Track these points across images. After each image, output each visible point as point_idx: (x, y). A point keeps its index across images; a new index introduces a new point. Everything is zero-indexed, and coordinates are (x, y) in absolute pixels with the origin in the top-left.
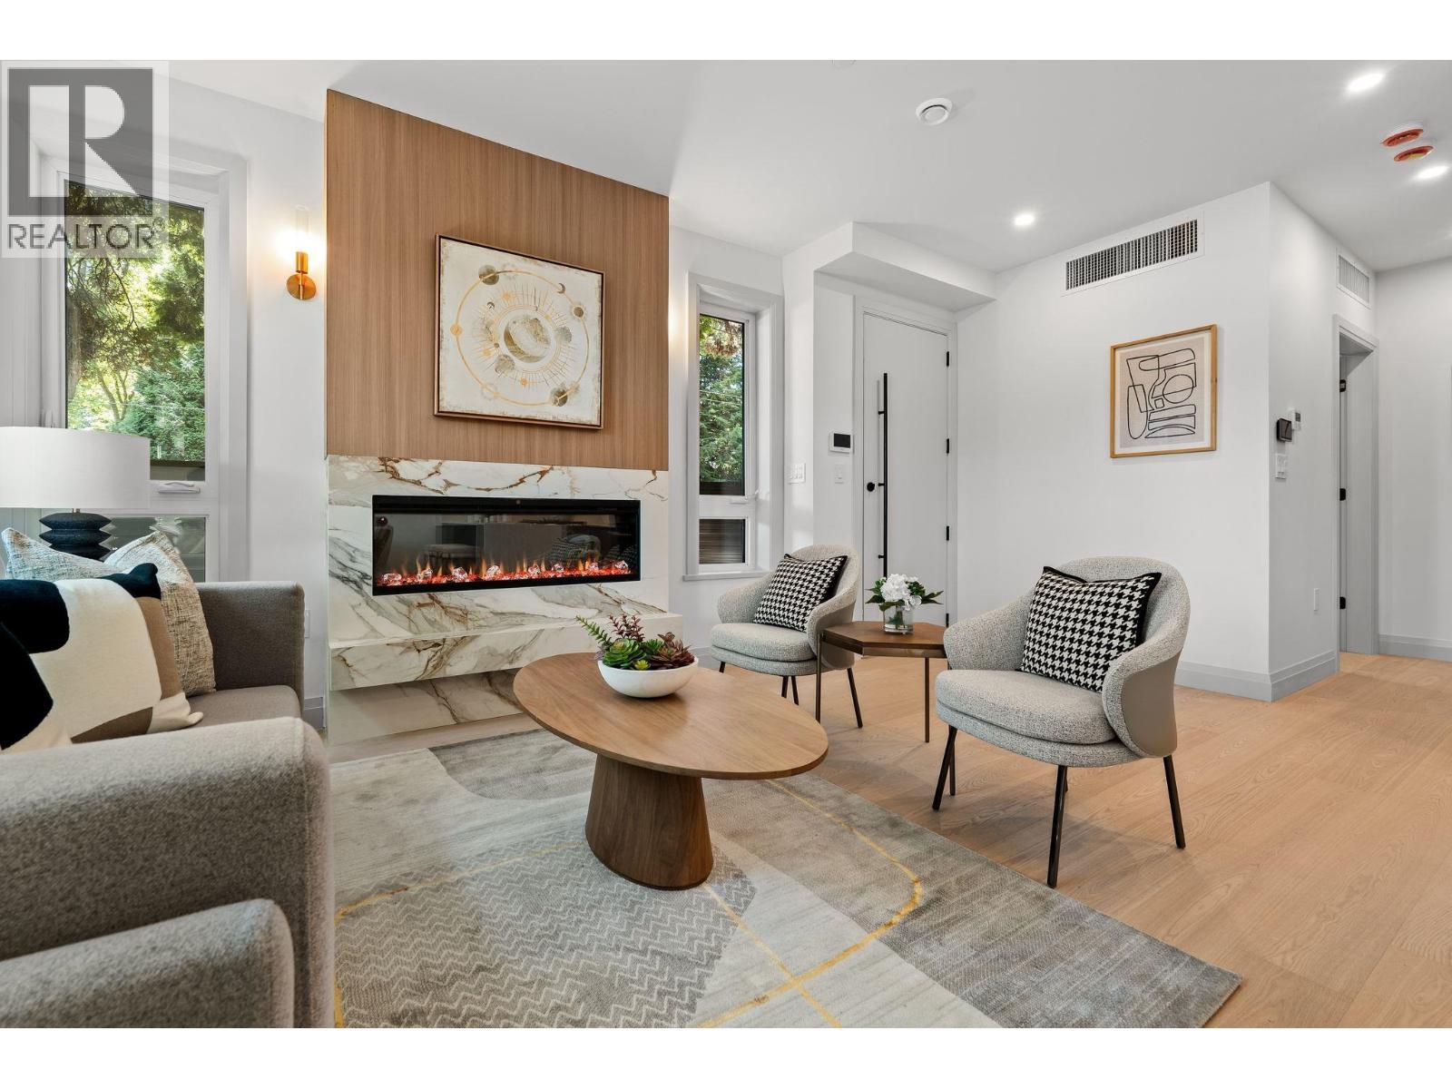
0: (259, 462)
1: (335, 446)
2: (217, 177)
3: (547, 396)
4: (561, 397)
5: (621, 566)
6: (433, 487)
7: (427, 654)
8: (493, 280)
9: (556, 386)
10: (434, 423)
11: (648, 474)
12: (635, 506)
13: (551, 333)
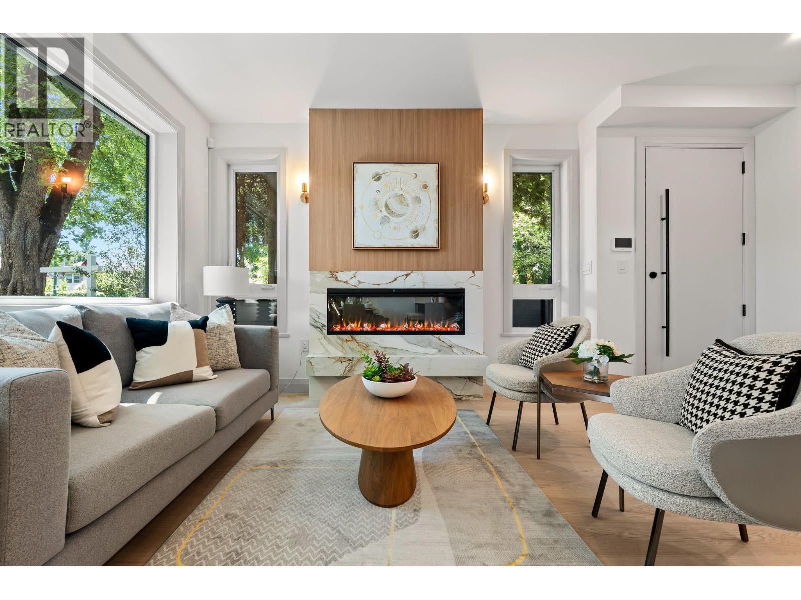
0: (291, 276)
1: (312, 268)
2: (275, 160)
3: (407, 234)
4: (415, 234)
5: (455, 326)
6: (353, 284)
7: (346, 364)
8: (379, 179)
9: (412, 228)
10: (353, 253)
11: (470, 273)
12: (462, 292)
13: (409, 200)
